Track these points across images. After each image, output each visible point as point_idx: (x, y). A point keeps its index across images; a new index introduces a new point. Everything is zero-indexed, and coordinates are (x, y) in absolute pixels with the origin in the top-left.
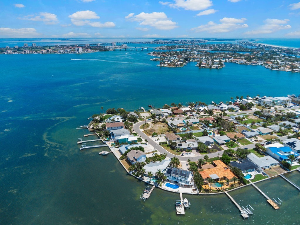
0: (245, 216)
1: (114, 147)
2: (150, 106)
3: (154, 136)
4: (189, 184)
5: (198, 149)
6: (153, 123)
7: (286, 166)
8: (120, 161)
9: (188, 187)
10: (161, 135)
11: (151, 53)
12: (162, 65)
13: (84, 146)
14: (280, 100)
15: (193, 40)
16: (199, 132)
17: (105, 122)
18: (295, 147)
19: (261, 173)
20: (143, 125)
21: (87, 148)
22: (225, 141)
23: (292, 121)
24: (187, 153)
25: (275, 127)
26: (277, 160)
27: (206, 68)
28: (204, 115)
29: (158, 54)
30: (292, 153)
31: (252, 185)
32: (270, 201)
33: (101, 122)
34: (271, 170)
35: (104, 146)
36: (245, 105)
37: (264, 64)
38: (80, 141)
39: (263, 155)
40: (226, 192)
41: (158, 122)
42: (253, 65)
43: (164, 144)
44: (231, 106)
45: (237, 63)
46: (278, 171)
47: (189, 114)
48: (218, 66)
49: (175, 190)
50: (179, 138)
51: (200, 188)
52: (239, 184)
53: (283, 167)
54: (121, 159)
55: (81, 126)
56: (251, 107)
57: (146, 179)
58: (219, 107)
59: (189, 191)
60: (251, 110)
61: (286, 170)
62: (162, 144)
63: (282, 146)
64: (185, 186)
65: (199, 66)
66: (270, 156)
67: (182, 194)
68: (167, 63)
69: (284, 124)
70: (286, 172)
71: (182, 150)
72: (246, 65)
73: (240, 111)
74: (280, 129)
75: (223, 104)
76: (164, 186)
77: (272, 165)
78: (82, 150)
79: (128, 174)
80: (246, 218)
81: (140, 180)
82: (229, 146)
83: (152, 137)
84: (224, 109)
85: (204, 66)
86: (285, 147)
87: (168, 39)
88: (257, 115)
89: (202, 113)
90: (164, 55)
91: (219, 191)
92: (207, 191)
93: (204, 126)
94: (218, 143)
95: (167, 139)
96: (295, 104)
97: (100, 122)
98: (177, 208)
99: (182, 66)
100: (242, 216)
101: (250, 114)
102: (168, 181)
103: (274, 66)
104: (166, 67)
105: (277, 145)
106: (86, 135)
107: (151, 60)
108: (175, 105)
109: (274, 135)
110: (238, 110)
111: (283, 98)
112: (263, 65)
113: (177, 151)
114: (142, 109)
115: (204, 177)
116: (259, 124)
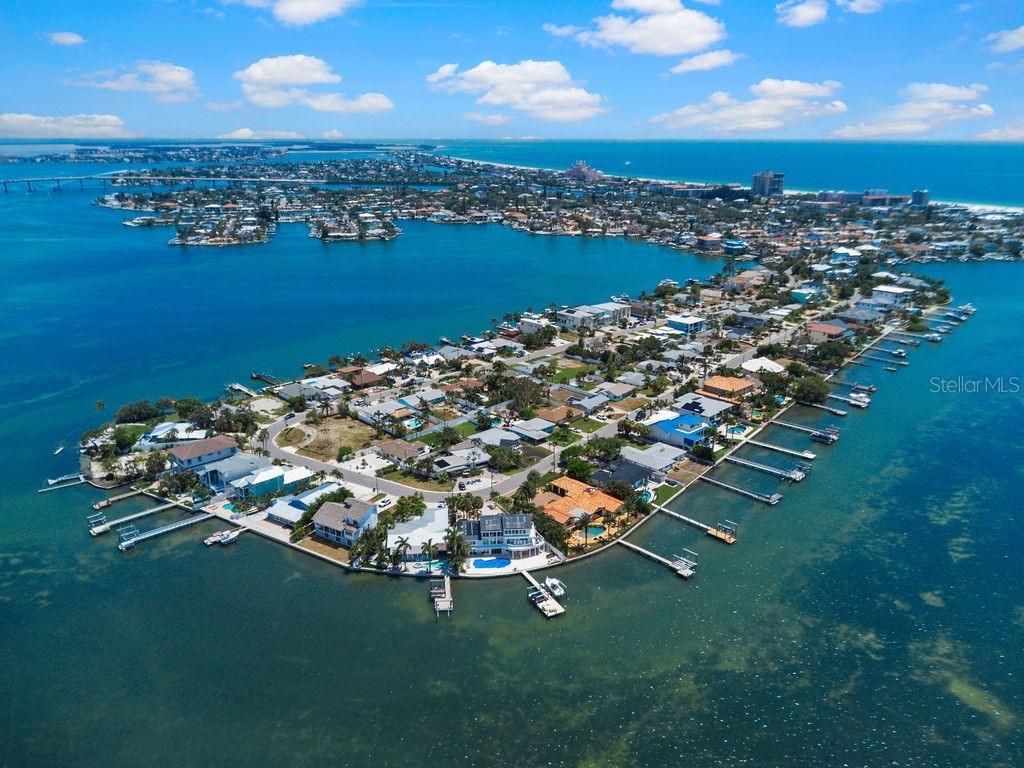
0: (687, 572)
1: (242, 514)
2: (258, 378)
3: (344, 458)
4: (535, 545)
5: (493, 466)
6: (311, 423)
7: (703, 456)
8: (295, 545)
9: (533, 555)
10: (362, 451)
11: (107, 197)
12: (191, 241)
13: (132, 536)
14: (607, 312)
15: (234, 148)
16: (463, 424)
17: (140, 451)
18: (702, 410)
19: (664, 483)
20: (281, 435)
21: (144, 540)
22: (544, 430)
23: (660, 358)
24: (470, 480)
25: (634, 377)
26: (681, 447)
27: (347, 241)
28: (443, 376)
29: (141, 201)
30: (704, 425)
31: (660, 511)
32: (713, 531)
33: (122, 455)
34: (679, 472)
35: (203, 521)
36: (536, 333)
37: (506, 218)
38: (100, 523)
39: (644, 444)
40: (620, 540)
41: (325, 417)
42: (478, 223)
43: (389, 472)
44: (501, 342)
45: (429, 219)
46: (693, 470)
47: (399, 381)
48: (385, 234)
49: (507, 570)
50: (422, 449)
51: (564, 548)
52: (636, 517)
53: (697, 459)
54: (295, 539)
55: (51, 482)
56: (551, 339)
57: (412, 568)
58: (471, 349)
59: (541, 561)
60: (552, 345)
61: (707, 464)
62: (385, 473)
63: (675, 415)
64: (525, 554)
65: (323, 236)
66: (661, 441)
67: (530, 572)
68: (203, 231)
69: (649, 367)
70: (709, 468)
71: (452, 476)
72: (458, 224)
73: (527, 353)
74: (647, 379)
75: (477, 340)
76: (471, 569)
77: (676, 459)
78: (129, 548)
79: (347, 571)
80: (690, 577)
81: (397, 575)
82: (559, 442)
83: (340, 460)
84: (487, 352)
85: (339, 237)
86: (681, 416)
87: (134, 145)
88: (576, 357)
89: (436, 375)
90: (167, 204)
91: (604, 542)
92: (579, 549)
93: (463, 406)
94: (531, 440)
95: (386, 457)
96: (639, 318)
97: (118, 454)
98: (540, 605)
99: (265, 239)
100: (681, 576)
101: (558, 357)
102: (475, 554)
103: (538, 222)
104: (206, 246)
105: (665, 415)
106: (103, 503)
107: (128, 223)
108: (343, 361)
109: (639, 396)
110: (521, 349)
111: (611, 307)
112: (505, 222)
113: (442, 482)
114: (239, 390)
115: (562, 520)
116: (593, 377)
